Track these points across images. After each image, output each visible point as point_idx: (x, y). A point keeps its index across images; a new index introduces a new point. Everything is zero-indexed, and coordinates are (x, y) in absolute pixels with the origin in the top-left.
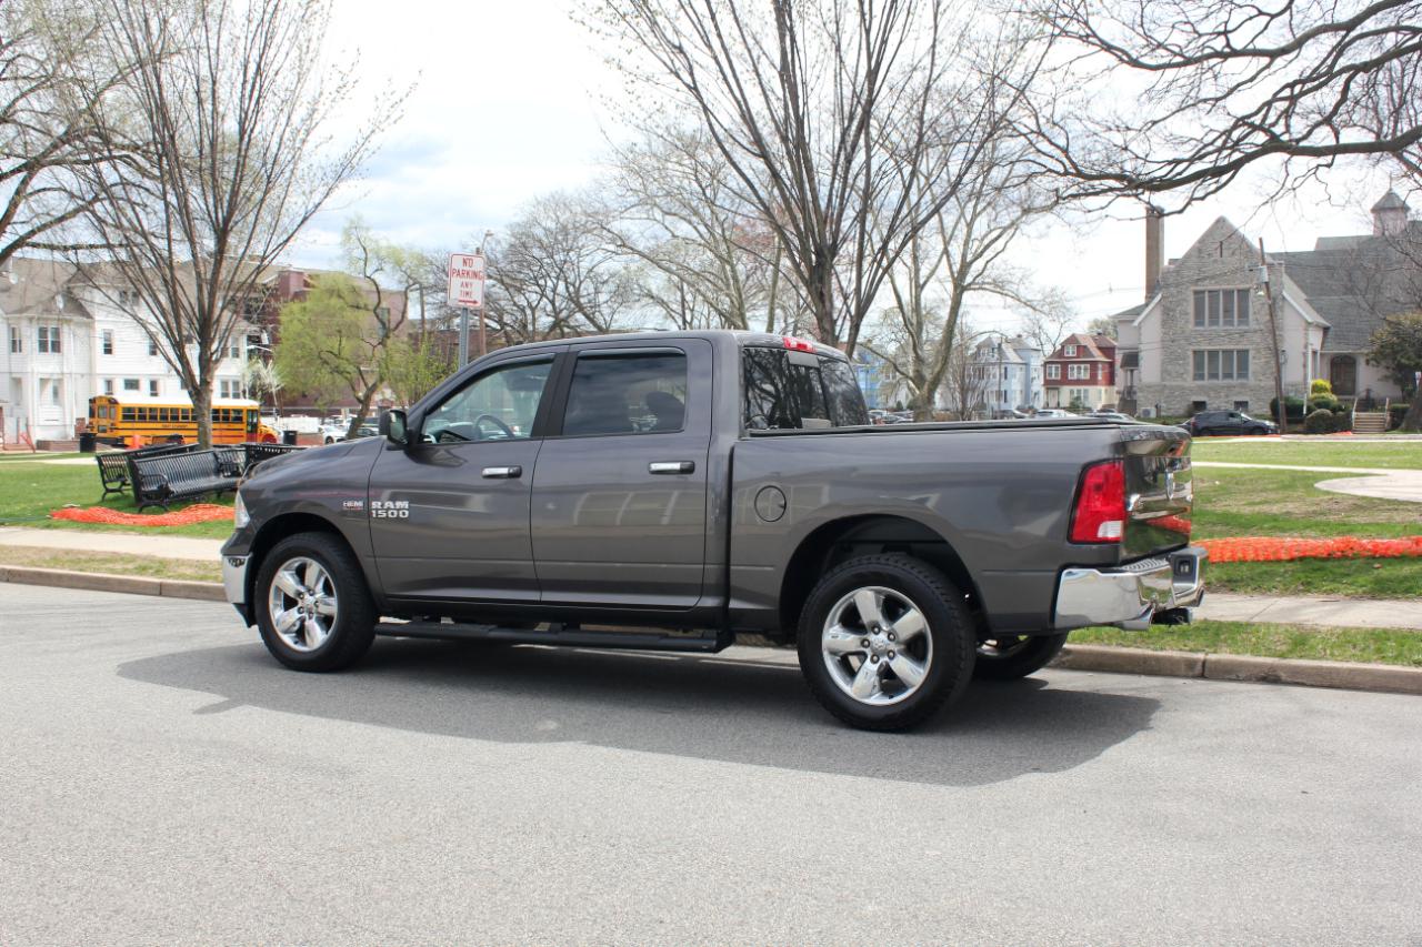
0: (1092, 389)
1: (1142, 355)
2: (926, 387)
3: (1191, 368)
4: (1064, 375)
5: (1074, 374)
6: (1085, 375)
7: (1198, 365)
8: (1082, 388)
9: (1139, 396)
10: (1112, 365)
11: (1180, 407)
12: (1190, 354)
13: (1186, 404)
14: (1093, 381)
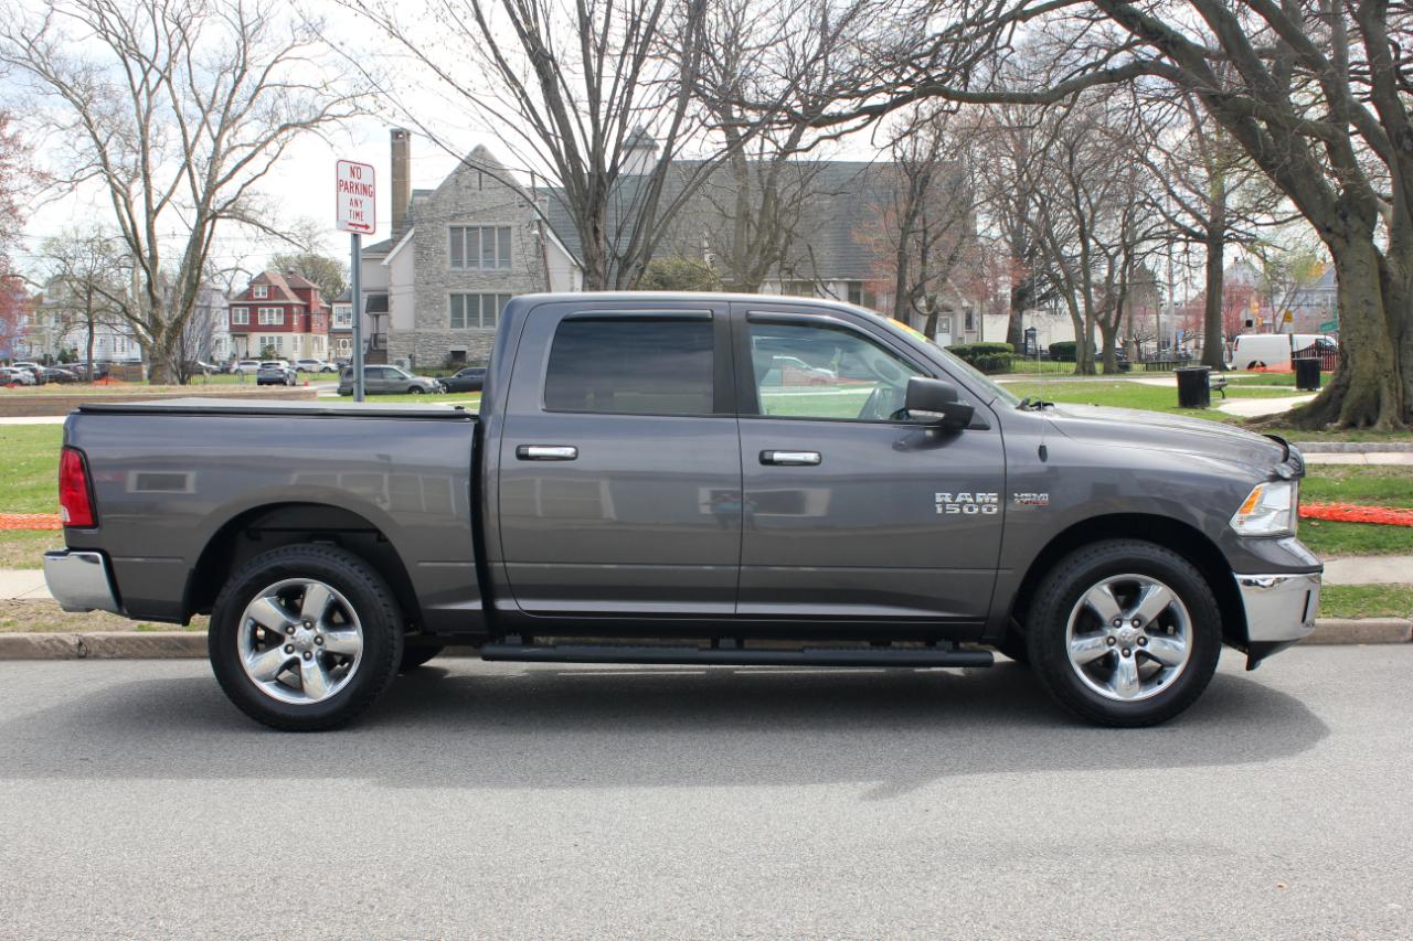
0: (286, 336)
1: (391, 299)
2: (163, 334)
3: (448, 313)
4: (254, 319)
5: (264, 320)
6: (278, 320)
7: (457, 312)
8: (275, 335)
9: (391, 346)
10: (307, 308)
11: (437, 357)
12: (448, 297)
13: (442, 354)
14: (287, 327)
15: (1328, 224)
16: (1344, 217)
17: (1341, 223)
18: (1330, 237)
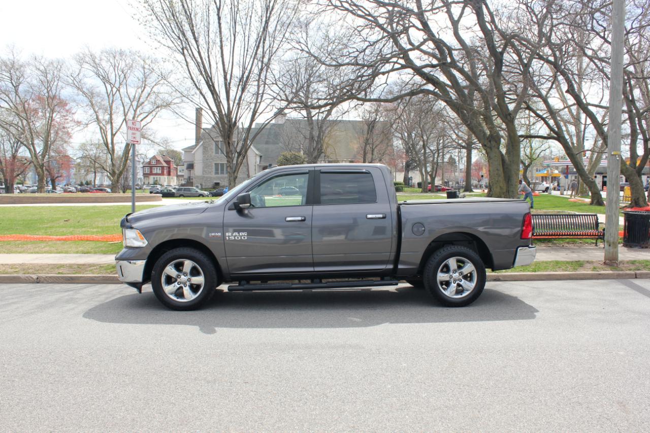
0: (162, 177)
1: (195, 165)
2: (116, 176)
3: (214, 170)
4: (151, 171)
5: (155, 171)
6: (159, 171)
7: (217, 169)
8: (158, 177)
9: (194, 181)
10: (169, 168)
11: (210, 185)
12: (214, 165)
13: (212, 183)
14: (162, 174)
15: (485, 144)
16: (490, 141)
17: (489, 143)
18: (486, 148)
